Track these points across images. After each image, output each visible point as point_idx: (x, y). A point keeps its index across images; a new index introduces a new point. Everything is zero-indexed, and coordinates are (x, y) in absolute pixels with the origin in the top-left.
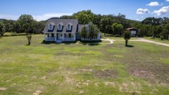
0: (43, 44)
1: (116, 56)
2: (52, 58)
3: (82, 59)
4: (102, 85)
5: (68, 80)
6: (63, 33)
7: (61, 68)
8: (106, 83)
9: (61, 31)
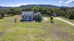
0: (21, 22)
1: (47, 28)
2: (25, 29)
3: (35, 29)
4: (41, 39)
5: (32, 38)
6: (28, 17)
7: (29, 33)
8: (42, 39)
9: (27, 16)
